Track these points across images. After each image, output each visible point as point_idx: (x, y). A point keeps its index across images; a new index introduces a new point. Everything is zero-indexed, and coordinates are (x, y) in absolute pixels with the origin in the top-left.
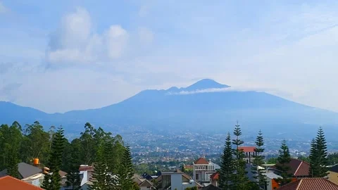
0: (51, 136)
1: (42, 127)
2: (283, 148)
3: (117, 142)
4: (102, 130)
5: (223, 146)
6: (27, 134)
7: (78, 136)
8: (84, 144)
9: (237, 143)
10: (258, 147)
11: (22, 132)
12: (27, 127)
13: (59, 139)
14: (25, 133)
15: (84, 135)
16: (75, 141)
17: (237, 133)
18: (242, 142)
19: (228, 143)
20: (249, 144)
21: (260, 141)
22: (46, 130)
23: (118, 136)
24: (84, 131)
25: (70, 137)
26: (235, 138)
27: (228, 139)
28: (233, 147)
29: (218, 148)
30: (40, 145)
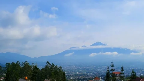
0: (33, 67)
1: (29, 63)
2: (132, 72)
3: (60, 70)
4: (53, 64)
5: (106, 72)
6: (23, 66)
7: (44, 67)
8: (46, 70)
9: (112, 70)
10: (121, 72)
11: (20, 66)
12: (23, 64)
13: (36, 68)
14: (21, 66)
15: (46, 67)
16: (42, 69)
17: (112, 66)
18: (114, 70)
19: (108, 71)
20: (117, 71)
21: (122, 69)
22: (30, 65)
23: (60, 67)
24: (46, 65)
25: (40, 68)
26: (111, 68)
27: (108, 68)
28: (110, 72)
29: (104, 73)
30: (28, 71)
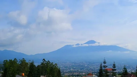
0: (29, 64)
1: (25, 60)
2: (124, 69)
3: (55, 66)
4: (49, 61)
5: (99, 68)
6: (20, 63)
7: (40, 64)
8: (42, 67)
9: (105, 67)
10: (113, 68)
11: (18, 63)
12: (20, 61)
13: (32, 65)
14: (19, 63)
15: (42, 64)
16: (38, 66)
17: (105, 63)
18: (107, 67)
19: (101, 67)
20: (110, 67)
21: (114, 66)
22: (27, 62)
23: (56, 64)
24: (42, 62)
25: (36, 64)
26: (104, 65)
27: (101, 65)
28: (103, 68)
29: (97, 69)
30: (24, 68)
